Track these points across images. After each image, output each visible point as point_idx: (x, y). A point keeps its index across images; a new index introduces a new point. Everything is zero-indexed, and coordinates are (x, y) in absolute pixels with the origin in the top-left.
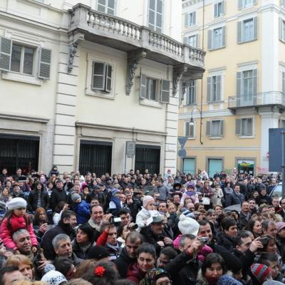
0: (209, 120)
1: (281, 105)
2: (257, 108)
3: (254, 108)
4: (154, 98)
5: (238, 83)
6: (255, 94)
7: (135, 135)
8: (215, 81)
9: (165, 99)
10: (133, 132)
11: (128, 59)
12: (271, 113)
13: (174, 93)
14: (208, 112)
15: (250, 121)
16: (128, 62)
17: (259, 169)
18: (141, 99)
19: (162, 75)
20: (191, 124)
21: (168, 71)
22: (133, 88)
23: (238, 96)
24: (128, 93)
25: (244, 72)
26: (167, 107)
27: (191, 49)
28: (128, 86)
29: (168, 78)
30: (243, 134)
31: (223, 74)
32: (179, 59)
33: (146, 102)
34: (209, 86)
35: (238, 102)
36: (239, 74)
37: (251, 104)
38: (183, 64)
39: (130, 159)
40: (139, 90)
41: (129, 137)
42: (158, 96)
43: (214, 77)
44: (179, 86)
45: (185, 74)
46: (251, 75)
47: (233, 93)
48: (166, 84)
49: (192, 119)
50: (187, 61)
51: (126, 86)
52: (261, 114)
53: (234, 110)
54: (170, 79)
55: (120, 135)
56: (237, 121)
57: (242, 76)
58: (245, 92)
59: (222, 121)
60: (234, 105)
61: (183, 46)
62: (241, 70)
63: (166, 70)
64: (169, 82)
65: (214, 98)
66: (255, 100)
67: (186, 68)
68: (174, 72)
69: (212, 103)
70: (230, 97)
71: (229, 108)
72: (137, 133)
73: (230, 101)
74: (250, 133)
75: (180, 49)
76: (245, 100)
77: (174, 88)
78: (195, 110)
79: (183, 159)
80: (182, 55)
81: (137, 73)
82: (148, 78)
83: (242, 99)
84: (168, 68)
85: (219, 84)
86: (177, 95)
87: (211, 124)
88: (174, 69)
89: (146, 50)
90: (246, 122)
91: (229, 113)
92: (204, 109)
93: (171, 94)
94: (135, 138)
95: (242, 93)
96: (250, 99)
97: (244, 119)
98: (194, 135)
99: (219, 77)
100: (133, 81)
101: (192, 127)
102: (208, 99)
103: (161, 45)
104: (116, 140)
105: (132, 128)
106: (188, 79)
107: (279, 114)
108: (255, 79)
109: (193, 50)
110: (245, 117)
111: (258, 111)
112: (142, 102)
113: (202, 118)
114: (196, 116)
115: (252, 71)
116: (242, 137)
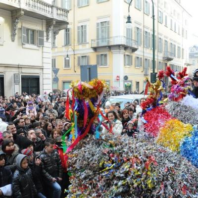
0: (79, 55)
1: (125, 45)
2: (110, 47)
3: (107, 47)
4: (33, 43)
5: (98, 30)
6: (109, 38)
7: (20, 69)
8: (82, 29)
9: (41, 43)
10: (19, 67)
11: (12, 16)
12: (118, 50)
13: (47, 39)
14: (78, 50)
15: (106, 55)
16: (12, 18)
17: (112, 87)
18: (23, 44)
19: (38, 27)
20: (67, 59)
21: (42, 24)
22: (16, 37)
23: (98, 39)
24: (13, 41)
25: (101, 23)
26: (43, 49)
27: (58, 9)
28: (13, 35)
29: (42, 29)
30: (102, 65)
31: (87, 24)
32: (49, 16)
33: (27, 46)
34: (78, 32)
35: (98, 43)
36: (98, 24)
37: (105, 44)
38: (52, 19)
39: (17, 85)
40: (21, 38)
41: (16, 71)
42: (37, 41)
43: (82, 26)
44: (51, 34)
45: (54, 25)
46: (106, 25)
47: (95, 37)
48: (41, 33)
50: (55, 17)
51: (12, 35)
52: (112, 51)
53: (95, 49)
54: (44, 29)
55: (9, 70)
56: (98, 56)
57: (100, 25)
58: (102, 36)
59: (88, 56)
60: (95, 45)
61: (52, 7)
62: (99, 21)
63: (41, 23)
64: (43, 32)
65: (82, 40)
66: (108, 41)
67: (55, 22)
68: (47, 25)
69: (81, 44)
70: (92, 40)
71: (92, 48)
72: (21, 68)
73: (93, 42)
74: (106, 64)
75: (50, 8)
76: (103, 41)
77: (48, 36)
78: (70, 49)
79: (64, 83)
80: (52, 12)
81: (19, 26)
82: (28, 30)
83: (100, 41)
84: (42, 22)
85: (85, 31)
86: (50, 40)
87: (81, 58)
88: (47, 22)
89: (23, 10)
90: (103, 56)
91: (92, 51)
92: (76, 48)
93: (45, 40)
94: (20, 71)
95: (100, 37)
96: (105, 41)
97: (102, 55)
98: (70, 66)
99: (85, 26)
100: (16, 32)
102: (78, 41)
103: (35, 6)
104: (6, 73)
105: (18, 64)
106: (57, 29)
107: (124, 51)
108: (108, 27)
109: (60, 9)
110: (102, 53)
111: (110, 49)
112: (24, 46)
113: (74, 54)
114: (71, 53)
115: (106, 22)
116: (101, 67)
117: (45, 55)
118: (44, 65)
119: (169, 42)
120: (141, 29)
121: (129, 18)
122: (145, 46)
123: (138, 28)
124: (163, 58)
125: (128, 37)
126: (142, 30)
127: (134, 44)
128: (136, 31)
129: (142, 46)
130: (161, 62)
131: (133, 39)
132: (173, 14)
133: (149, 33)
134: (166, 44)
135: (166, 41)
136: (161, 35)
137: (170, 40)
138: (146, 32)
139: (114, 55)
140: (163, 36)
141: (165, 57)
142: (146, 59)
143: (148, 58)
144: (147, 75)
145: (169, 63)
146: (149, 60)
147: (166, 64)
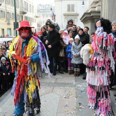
122: (7, 3)
124: (20, 12)
129: (4, 2)
130: (19, 14)
134: (21, 2)
141: (21, 11)
142: (8, 12)
144: (10, 24)
145: (24, 16)
146: (10, 13)
147: (22, 16)
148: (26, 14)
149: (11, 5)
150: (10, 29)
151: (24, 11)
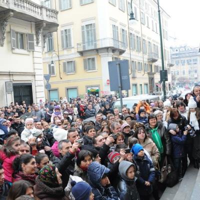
0: (64, 61)
1: (113, 47)
2: (97, 50)
3: (95, 51)
4: (23, 47)
5: (83, 33)
6: (95, 41)
7: (11, 77)
8: (66, 33)
9: (31, 47)
10: (10, 74)
12: (107, 53)
13: (38, 43)
14: (63, 55)
15: (93, 59)
17: (102, 92)
18: (13, 49)
19: (27, 30)
20: (52, 65)
21: (31, 27)
22: (5, 41)
23: (84, 42)
24: (2, 45)
25: (86, 25)
26: (33, 54)
27: (47, 10)
28: (2, 39)
29: (32, 32)
30: (89, 70)
31: (71, 28)
32: (39, 17)
33: (17, 50)
34: (62, 37)
35: (84, 47)
36: (83, 27)
37: (93, 47)
38: (42, 21)
39: (10, 95)
40: (10, 42)
41: (7, 79)
42: (26, 46)
43: (66, 30)
44: (40, 37)
45: (44, 28)
46: (91, 28)
47: (80, 41)
48: (30, 37)
49: (52, 62)
50: (45, 18)
52: (100, 54)
53: (81, 53)
54: (34, 33)
56: (85, 60)
57: (85, 28)
58: (88, 39)
59: (74, 61)
60: (81, 49)
61: (41, 8)
62: (84, 24)
63: (30, 26)
64: (33, 35)
65: (67, 45)
66: (96, 45)
67: (45, 24)
68: (36, 27)
70: (78, 44)
71: (78, 52)
72: (12, 75)
73: (79, 46)
74: (94, 68)
75: (39, 9)
76: (89, 45)
77: (38, 39)
78: (54, 55)
79: (49, 91)
80: (41, 14)
81: (7, 29)
82: (17, 33)
83: (86, 44)
84: (31, 24)
85: (70, 35)
86: (40, 44)
87: (66, 64)
88: (36, 25)
89: (13, 11)
90: (91, 61)
91: (79, 55)
92: (61, 53)
93: (35, 44)
94: (12, 79)
95: (86, 40)
96: (92, 44)
97: (89, 59)
98: (55, 73)
99: (69, 30)
100: (5, 35)
101: (53, 67)
102: (63, 46)
103: (24, 7)
105: (8, 71)
106: (47, 32)
107: (112, 54)
108: (94, 30)
109: (49, 10)
110: (89, 57)
111: (98, 53)
112: (14, 51)
113: (59, 60)
114: (55, 59)
115: (91, 24)
116: (89, 71)
117: (36, 60)
118: (36, 71)
119: (152, 43)
120: (126, 31)
121: (132, 14)
122: (131, 48)
123: (123, 30)
124: (148, 59)
125: (115, 39)
126: (128, 32)
127: (120, 46)
128: (122, 32)
129: (128, 48)
130: (147, 63)
131: (120, 40)
132: (154, 15)
133: (134, 35)
134: (149, 46)
135: (149, 42)
136: (145, 36)
137: (153, 41)
138: (131, 34)
139: (102, 58)
140: (146, 37)
141: (150, 58)
142: (133, 61)
143: (134, 61)
144: (135, 78)
145: (154, 64)
146: (136, 62)
147: (151, 65)
148: (156, 63)
149: (137, 51)
150: (136, 85)
151: (154, 58)
